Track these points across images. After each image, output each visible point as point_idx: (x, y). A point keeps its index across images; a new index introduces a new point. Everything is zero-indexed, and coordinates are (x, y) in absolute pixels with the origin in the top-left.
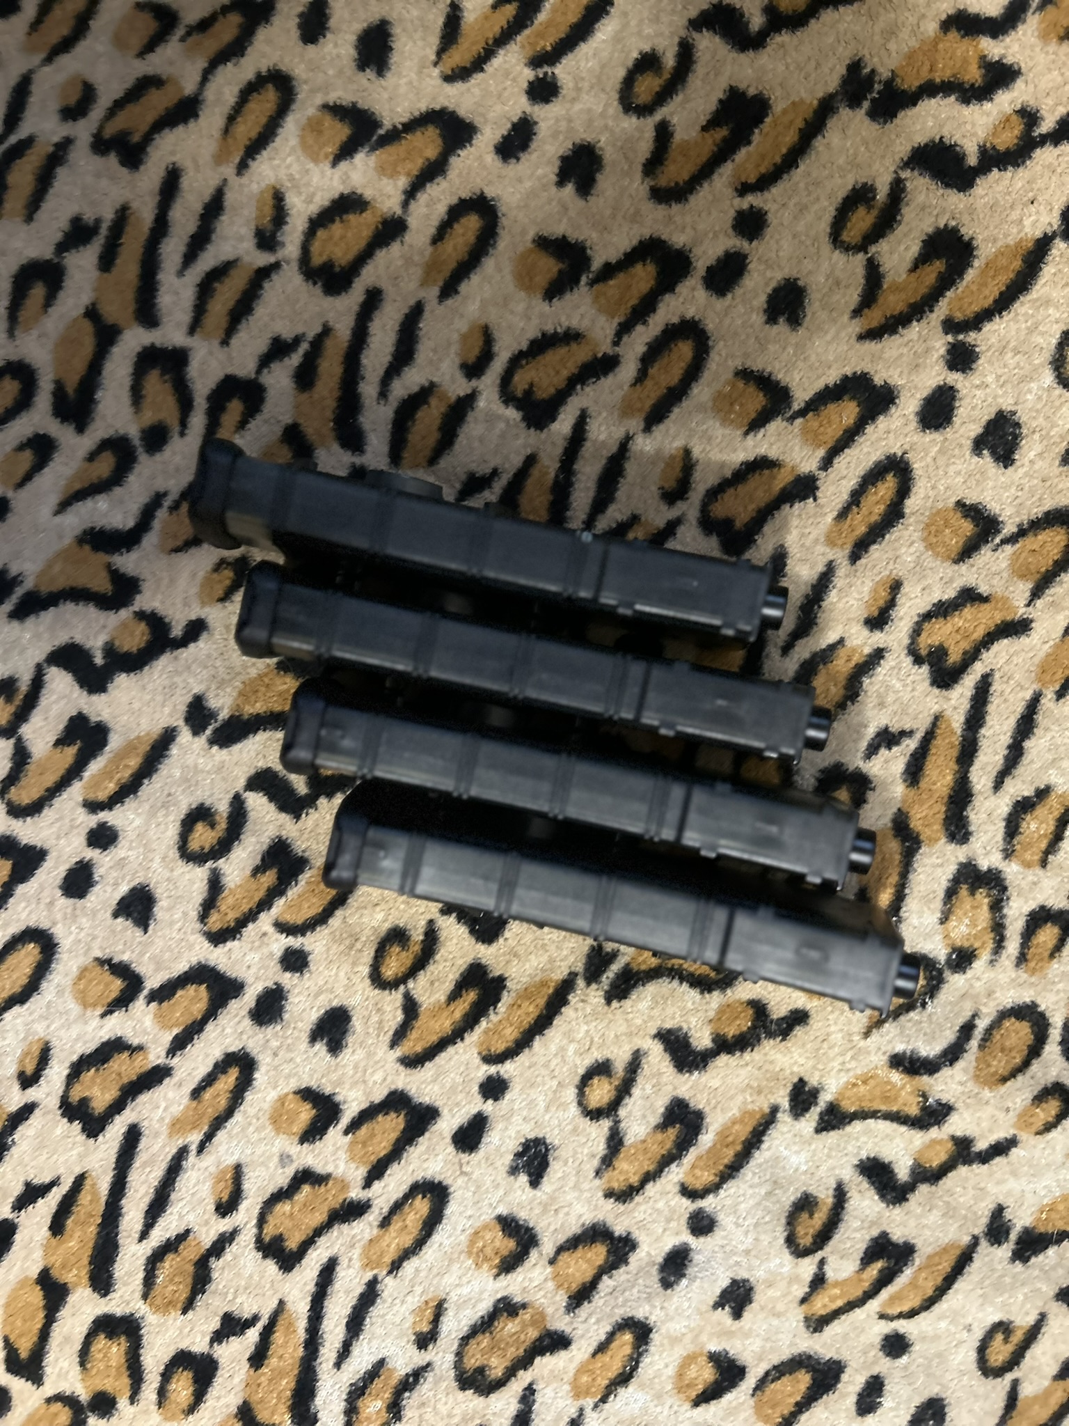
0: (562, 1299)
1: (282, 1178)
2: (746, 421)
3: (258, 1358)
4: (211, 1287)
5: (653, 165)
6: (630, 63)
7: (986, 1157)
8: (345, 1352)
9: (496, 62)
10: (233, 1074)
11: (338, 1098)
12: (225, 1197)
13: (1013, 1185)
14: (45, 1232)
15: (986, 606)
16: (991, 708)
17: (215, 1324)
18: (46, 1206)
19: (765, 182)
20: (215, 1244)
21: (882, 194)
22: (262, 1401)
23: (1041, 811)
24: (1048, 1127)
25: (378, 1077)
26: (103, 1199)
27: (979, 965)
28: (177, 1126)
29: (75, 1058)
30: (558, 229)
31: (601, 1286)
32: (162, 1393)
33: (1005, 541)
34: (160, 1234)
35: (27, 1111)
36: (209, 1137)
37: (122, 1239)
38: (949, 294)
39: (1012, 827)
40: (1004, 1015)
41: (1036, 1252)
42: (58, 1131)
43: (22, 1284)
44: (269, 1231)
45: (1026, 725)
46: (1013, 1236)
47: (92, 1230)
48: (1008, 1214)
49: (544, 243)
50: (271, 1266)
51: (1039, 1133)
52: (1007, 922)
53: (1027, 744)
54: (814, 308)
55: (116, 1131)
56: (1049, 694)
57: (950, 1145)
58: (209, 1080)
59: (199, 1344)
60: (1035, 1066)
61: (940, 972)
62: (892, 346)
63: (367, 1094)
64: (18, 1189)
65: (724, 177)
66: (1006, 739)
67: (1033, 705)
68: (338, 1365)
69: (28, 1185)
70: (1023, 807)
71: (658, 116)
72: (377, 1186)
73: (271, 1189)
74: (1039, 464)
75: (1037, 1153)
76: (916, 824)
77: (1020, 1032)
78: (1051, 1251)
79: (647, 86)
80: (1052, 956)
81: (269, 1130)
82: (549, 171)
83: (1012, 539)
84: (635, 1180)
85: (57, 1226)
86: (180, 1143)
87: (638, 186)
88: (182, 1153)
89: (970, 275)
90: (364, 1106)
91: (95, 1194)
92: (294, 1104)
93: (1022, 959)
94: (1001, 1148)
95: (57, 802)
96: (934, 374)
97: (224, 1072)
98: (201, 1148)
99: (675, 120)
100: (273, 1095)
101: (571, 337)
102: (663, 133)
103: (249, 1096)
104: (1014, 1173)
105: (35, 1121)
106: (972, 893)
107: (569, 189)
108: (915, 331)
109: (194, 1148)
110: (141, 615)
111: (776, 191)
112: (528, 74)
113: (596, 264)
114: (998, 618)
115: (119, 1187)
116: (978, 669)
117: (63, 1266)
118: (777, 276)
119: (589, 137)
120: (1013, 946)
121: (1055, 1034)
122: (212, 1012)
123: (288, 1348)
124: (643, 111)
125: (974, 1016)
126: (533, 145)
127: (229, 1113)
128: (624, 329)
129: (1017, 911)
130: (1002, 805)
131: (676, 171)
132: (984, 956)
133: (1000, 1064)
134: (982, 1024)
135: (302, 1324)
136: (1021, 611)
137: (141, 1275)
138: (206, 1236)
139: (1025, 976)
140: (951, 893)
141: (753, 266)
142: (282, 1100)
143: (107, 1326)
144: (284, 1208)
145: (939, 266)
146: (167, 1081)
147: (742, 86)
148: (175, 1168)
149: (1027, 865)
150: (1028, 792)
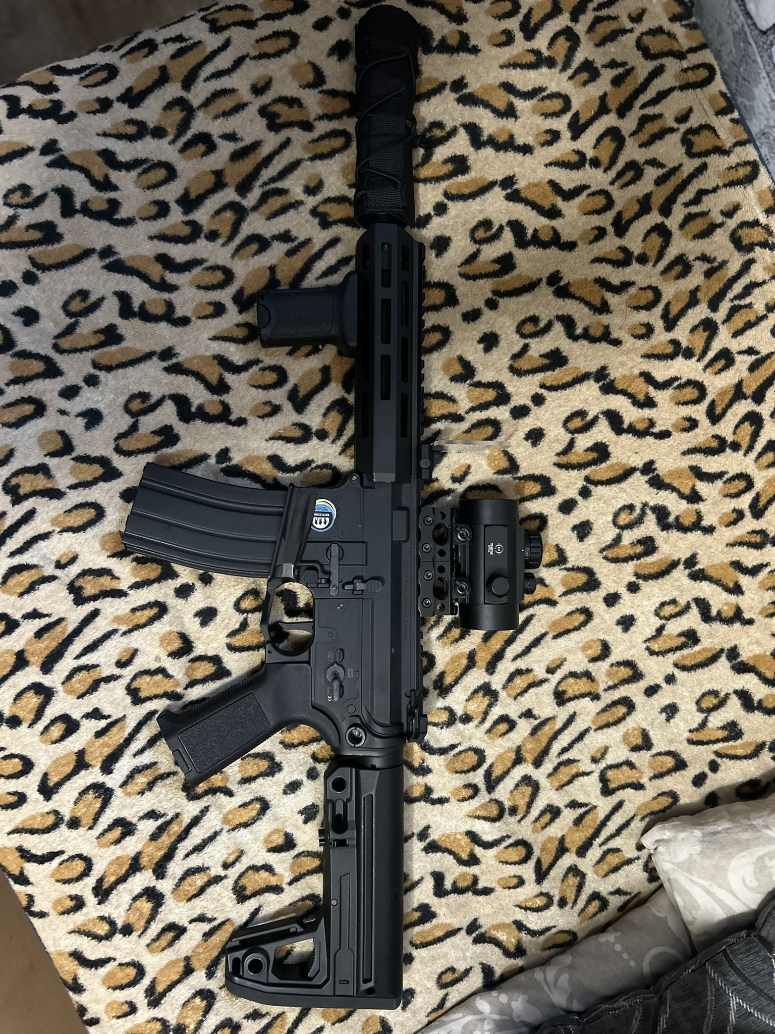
0: (239, 777)
1: (154, 666)
2: (498, 469)
3: (99, 734)
4: (95, 694)
5: (516, 357)
6: (528, 316)
7: (434, 802)
8: (141, 752)
9: (481, 282)
10: (154, 611)
11: (194, 645)
12: (123, 660)
13: (438, 818)
14: (32, 634)
15: (545, 588)
16: (528, 628)
17: (90, 710)
18: (39, 623)
19: (552, 388)
20: (108, 677)
21: (590, 417)
22: (92, 753)
23: (524, 677)
24: (464, 800)
25: (215, 645)
26: (67, 634)
27: (471, 725)
28: (117, 619)
29: (86, 568)
30: (469, 358)
31: (257, 781)
32: (46, 728)
33: (565, 569)
34: (85, 660)
35: (53, 578)
36: (130, 631)
37: (67, 654)
38: (593, 467)
39: (511, 678)
40: (470, 749)
41: (433, 852)
42: (62, 594)
43: (8, 651)
44: (135, 685)
45: (536, 642)
46: (428, 841)
47: (54, 644)
48: (430, 831)
49: (461, 359)
50: (128, 699)
51: (459, 801)
52: (490, 713)
53: (533, 649)
54: (544, 444)
55: (89, 607)
56: (550, 635)
57: (423, 788)
58: (142, 608)
59: (76, 715)
60: (472, 773)
61: (455, 720)
62: (564, 474)
63: (206, 650)
64: (29, 609)
65: (539, 377)
66: (527, 643)
67: (543, 636)
68: (135, 755)
69: (35, 610)
70: (519, 672)
71: (527, 341)
72: (189, 690)
73: (146, 667)
74: (592, 547)
75: (454, 809)
76: (477, 658)
77: (472, 759)
78: (439, 854)
79: (529, 328)
80: (501, 736)
81: (157, 643)
82: (478, 335)
83: (568, 570)
84: (296, 741)
85: (39, 634)
86: (115, 627)
87: (506, 361)
88: (114, 632)
89: (604, 465)
90: (202, 654)
91: (65, 629)
92: (174, 637)
93: (489, 731)
94: (442, 801)
95: (140, 456)
96: (572, 493)
97: (151, 608)
98: (124, 633)
99: (532, 346)
100: (168, 628)
101: (452, 400)
102: (526, 348)
103: (156, 623)
104: (441, 814)
105: (54, 584)
106: (484, 697)
107: (481, 346)
108: (574, 473)
109: (121, 632)
110: (222, 403)
111: (554, 393)
112: (490, 295)
113: (476, 379)
114: (547, 595)
115: (77, 632)
116: (531, 611)
117: (33, 654)
118: (538, 424)
119: (499, 332)
120: (488, 724)
121: (485, 766)
122: (158, 580)
123: (116, 737)
124: (523, 336)
125: (459, 744)
126: (477, 322)
127: (144, 626)
128: (473, 409)
129: (497, 712)
130: (512, 667)
131: (523, 364)
132: (475, 722)
133: (458, 766)
134: (460, 748)
135: (128, 730)
136: (556, 598)
137: (67, 673)
138: (106, 673)
139: (486, 738)
140: (476, 692)
141: (532, 415)
142: (170, 633)
143: (37, 688)
144: (147, 678)
145: (594, 455)
146: (123, 598)
147: (562, 350)
148: (107, 636)
149: (509, 695)
150: (524, 668)
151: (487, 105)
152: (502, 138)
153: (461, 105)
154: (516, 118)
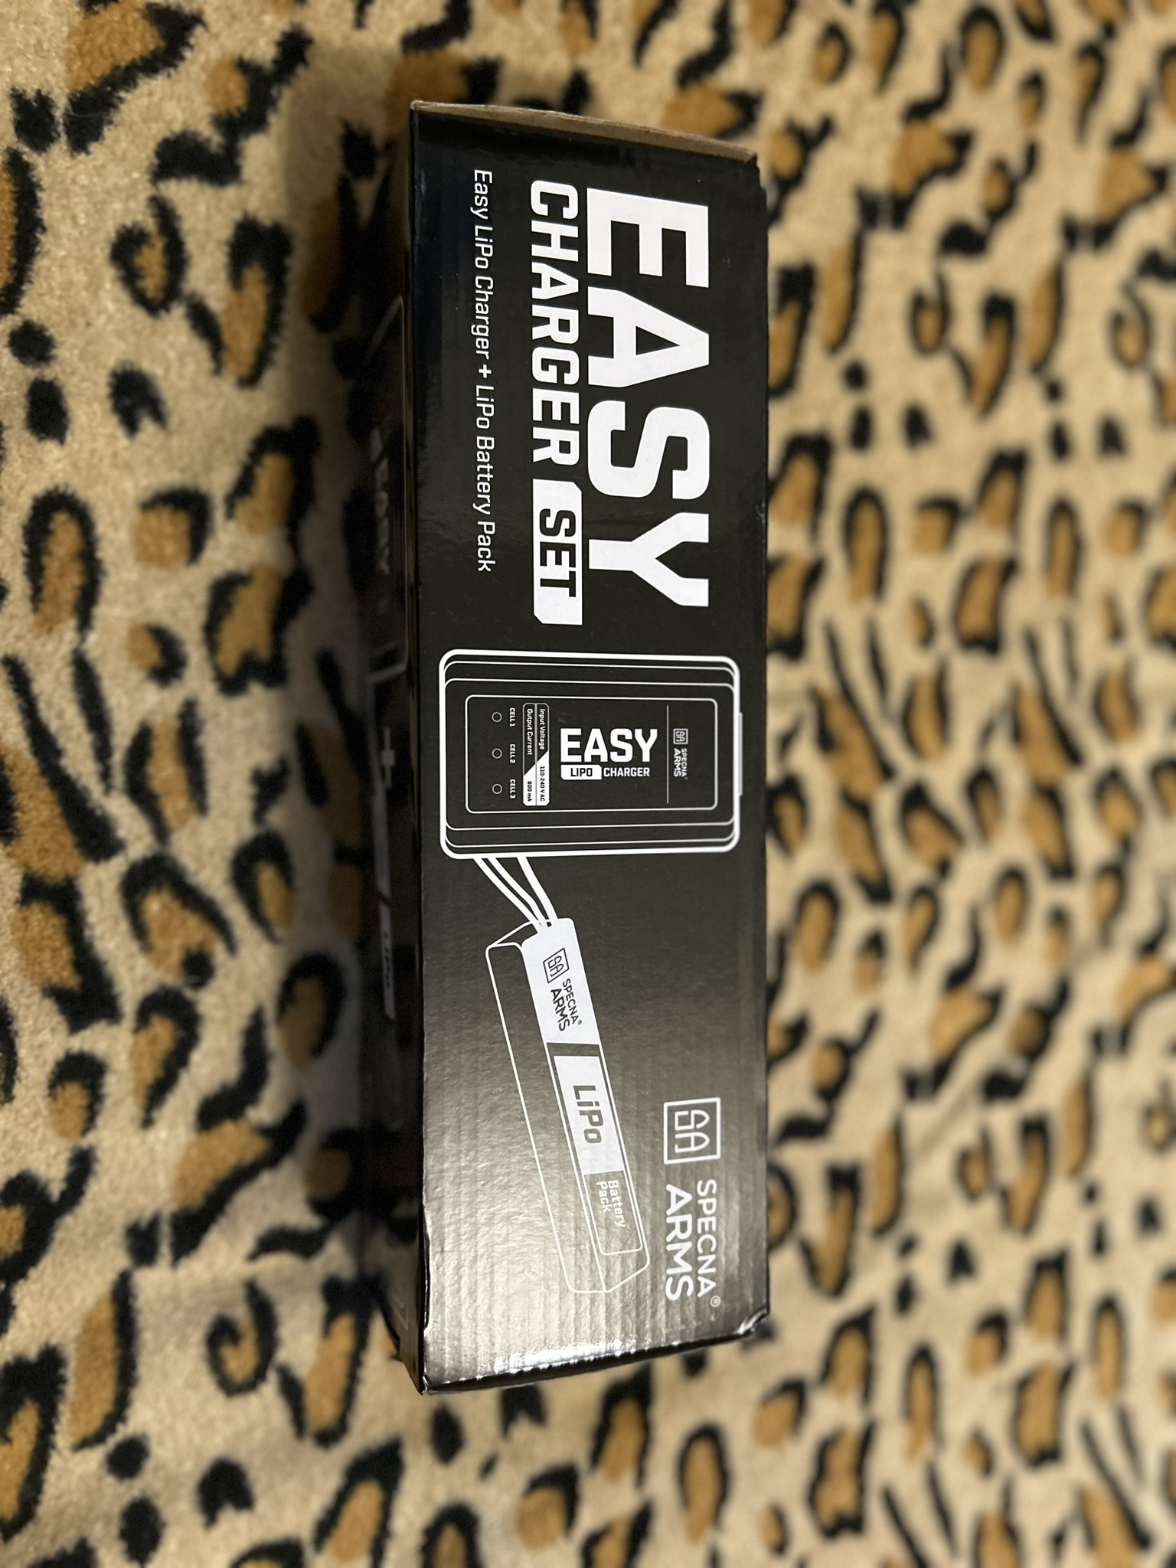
10: (921, 1373)
12: (981, 1461)
19: (846, 333)
21: (932, 292)
29: (803, 1494)
54: (936, 417)
65: (814, 344)
81: (975, 1380)
86: (922, 1462)
96: (1043, 418)
97: (913, 1382)
103: (942, 1374)
109: (934, 1453)
138: (994, 1503)
141: (876, 413)
145: (999, 329)
151: (126, 77)
152: (236, 93)
153: (93, 147)
154: (196, 19)
